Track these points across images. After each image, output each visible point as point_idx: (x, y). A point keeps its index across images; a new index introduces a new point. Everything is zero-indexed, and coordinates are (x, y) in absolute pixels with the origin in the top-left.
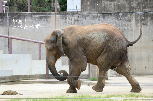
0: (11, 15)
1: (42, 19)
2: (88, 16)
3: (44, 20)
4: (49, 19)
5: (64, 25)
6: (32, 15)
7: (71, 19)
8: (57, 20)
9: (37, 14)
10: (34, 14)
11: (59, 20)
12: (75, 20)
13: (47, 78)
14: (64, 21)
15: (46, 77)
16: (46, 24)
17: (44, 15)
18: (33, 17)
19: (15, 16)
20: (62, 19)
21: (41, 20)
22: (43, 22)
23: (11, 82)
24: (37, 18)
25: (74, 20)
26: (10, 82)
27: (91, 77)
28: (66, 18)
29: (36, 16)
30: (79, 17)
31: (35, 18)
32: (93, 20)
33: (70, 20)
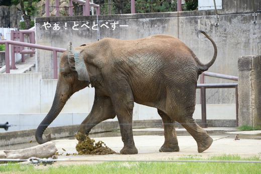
0: (104, 19)
1: (155, 24)
2: (235, 16)
3: (159, 26)
4: (166, 25)
5: (192, 34)
6: (137, 17)
7: (204, 24)
8: (180, 25)
9: (146, 16)
10: (142, 17)
11: (184, 25)
12: (212, 25)
14: (193, 28)
16: (161, 32)
17: (158, 18)
18: (140, 22)
20: (189, 24)
21: (154, 26)
22: (156, 30)
24: (147, 24)
25: (210, 25)
26: (103, 132)
27: (240, 125)
28: (196, 22)
29: (144, 20)
30: (219, 20)
31: (143, 24)
32: (244, 25)
33: (202, 24)
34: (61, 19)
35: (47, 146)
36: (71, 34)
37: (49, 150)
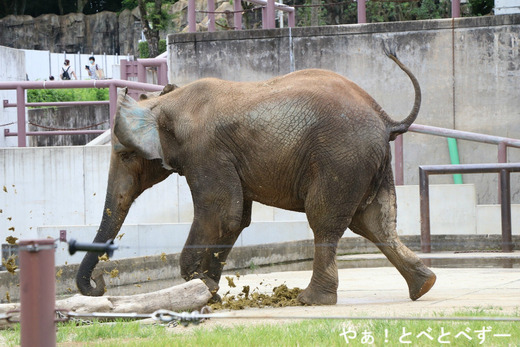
0: (303, 35)
1: (407, 43)
3: (414, 48)
4: (429, 45)
5: (482, 63)
6: (370, 31)
7: (507, 42)
8: (457, 45)
9: (389, 29)
10: (379, 30)
11: (466, 46)
13: (423, 247)
14: (483, 50)
15: (422, 244)
16: (418, 61)
17: (412, 32)
18: (376, 40)
19: (313, 38)
20: (475, 43)
21: (404, 48)
22: (409, 54)
23: (305, 260)
24: (389, 43)
25: (518, 44)
28: (491, 39)
29: (385, 36)
31: (382, 44)
33: (503, 43)
34: (219, 37)
35: (191, 287)
36: (239, 65)
37: (196, 295)
